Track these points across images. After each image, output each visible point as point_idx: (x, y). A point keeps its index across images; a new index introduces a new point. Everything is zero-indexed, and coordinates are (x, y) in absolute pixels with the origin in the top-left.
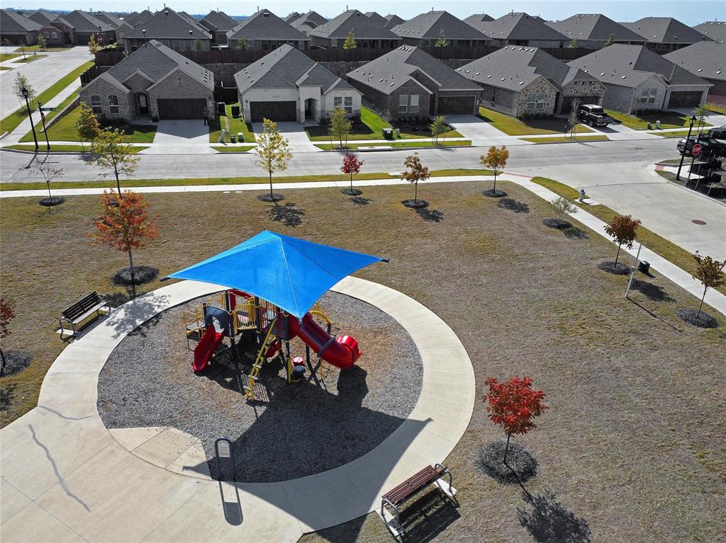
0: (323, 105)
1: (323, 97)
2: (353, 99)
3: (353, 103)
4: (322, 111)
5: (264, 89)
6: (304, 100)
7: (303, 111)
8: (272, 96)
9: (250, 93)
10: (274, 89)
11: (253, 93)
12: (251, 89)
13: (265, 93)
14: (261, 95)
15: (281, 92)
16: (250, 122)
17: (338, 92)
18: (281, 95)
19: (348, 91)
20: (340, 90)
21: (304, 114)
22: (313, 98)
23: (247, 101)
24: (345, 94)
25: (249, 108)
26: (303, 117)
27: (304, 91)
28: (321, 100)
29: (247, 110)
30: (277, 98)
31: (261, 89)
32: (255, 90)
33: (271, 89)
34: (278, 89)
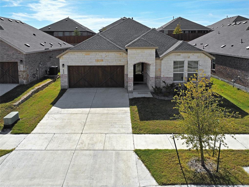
0: (158, 70)
1: (158, 61)
2: (200, 63)
3: (200, 68)
4: (156, 78)
5: (85, 53)
6: (133, 64)
7: (131, 77)
8: (95, 60)
9: (68, 56)
10: (97, 53)
11: (71, 56)
12: (69, 53)
13: (86, 56)
14: (81, 58)
15: (105, 56)
16: (66, 87)
17: (179, 55)
18: (106, 58)
19: (192, 54)
20: (182, 53)
21: (132, 81)
22: (145, 61)
23: (63, 65)
24: (189, 57)
25: (66, 73)
26: (131, 85)
27: (133, 54)
28: (155, 64)
29: (63, 74)
30: (101, 61)
31: (81, 53)
32: (73, 53)
33: (94, 53)
34: (102, 52)
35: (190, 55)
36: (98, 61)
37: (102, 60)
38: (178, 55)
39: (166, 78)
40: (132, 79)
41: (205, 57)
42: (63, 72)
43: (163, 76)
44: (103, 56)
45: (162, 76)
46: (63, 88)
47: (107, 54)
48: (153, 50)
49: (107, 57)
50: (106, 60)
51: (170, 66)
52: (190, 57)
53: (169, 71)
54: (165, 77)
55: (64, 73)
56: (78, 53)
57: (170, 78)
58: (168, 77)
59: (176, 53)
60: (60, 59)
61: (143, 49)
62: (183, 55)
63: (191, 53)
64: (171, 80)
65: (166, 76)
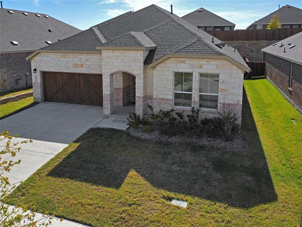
5: (61, 54)
6: (109, 74)
7: (106, 94)
8: (72, 65)
9: (40, 58)
10: (75, 54)
11: (44, 58)
12: (42, 53)
13: (62, 59)
14: (56, 62)
15: (86, 59)
16: (40, 100)
17: (183, 62)
18: (87, 63)
19: (207, 61)
20: (187, 59)
21: (108, 100)
22: (127, 70)
23: (35, 70)
24: (201, 67)
25: (39, 80)
26: (107, 105)
27: (110, 58)
28: (142, 76)
29: (36, 83)
30: (80, 67)
31: (55, 54)
32: (46, 54)
33: (71, 54)
34: (81, 54)
35: (203, 62)
36: (76, 66)
37: (82, 66)
38: (181, 62)
39: (161, 100)
40: (108, 97)
41: (232, 67)
42: (36, 79)
43: (156, 96)
44: (84, 60)
45: (154, 96)
46: (36, 101)
47: (89, 56)
48: (140, 52)
49: (89, 61)
50: (87, 65)
51: (168, 80)
52: (203, 66)
53: (165, 88)
54: (159, 99)
55: (36, 81)
56: (52, 54)
57: (167, 100)
58: (164, 99)
59: (178, 59)
60: (31, 62)
61: (123, 51)
62: (189, 62)
63: (205, 60)
64: (170, 104)
65: (161, 96)
